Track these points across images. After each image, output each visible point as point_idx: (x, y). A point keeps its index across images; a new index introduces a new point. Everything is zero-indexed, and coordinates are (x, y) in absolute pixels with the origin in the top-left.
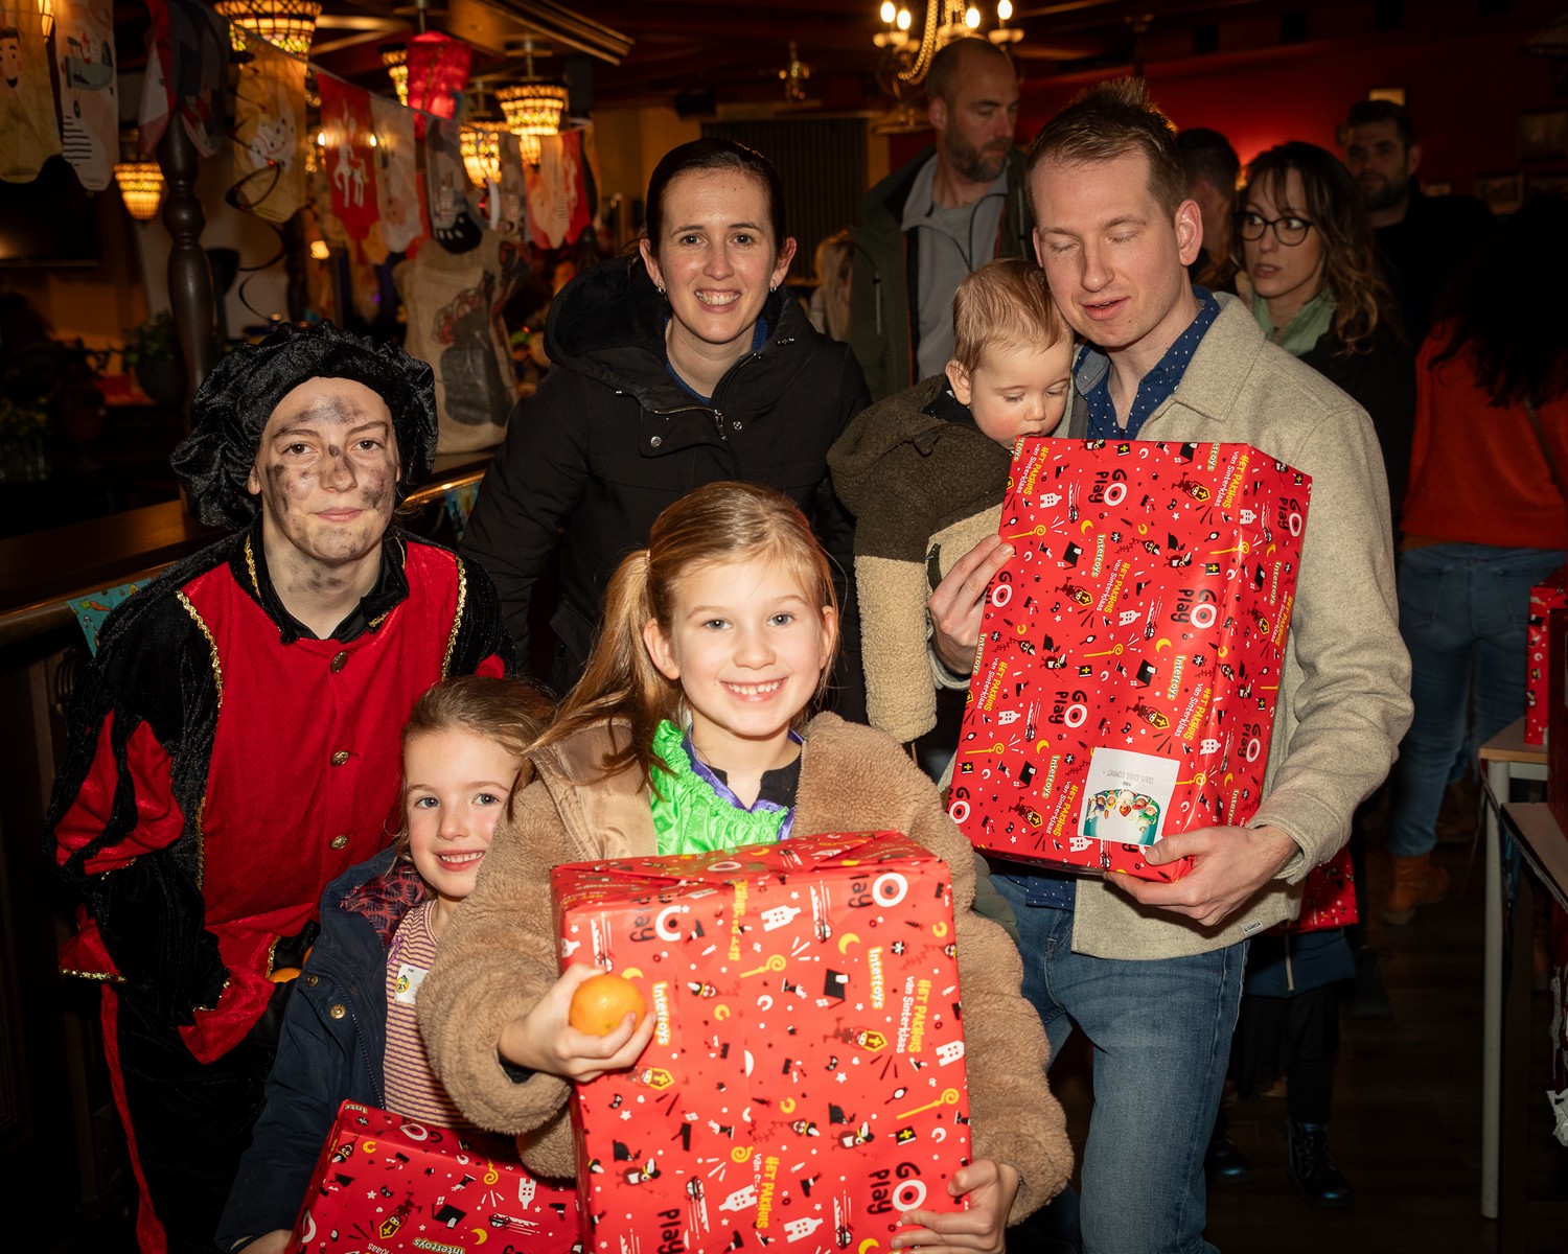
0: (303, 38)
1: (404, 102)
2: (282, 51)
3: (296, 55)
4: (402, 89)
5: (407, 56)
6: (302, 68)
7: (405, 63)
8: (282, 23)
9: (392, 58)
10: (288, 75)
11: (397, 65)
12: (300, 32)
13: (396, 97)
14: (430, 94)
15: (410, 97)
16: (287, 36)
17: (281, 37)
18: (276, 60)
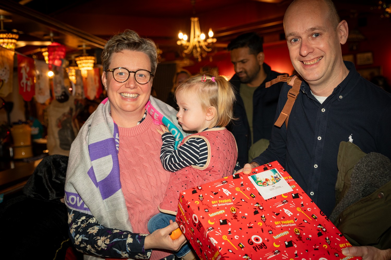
0: (12, 44)
1: (47, 62)
2: (6, 48)
3: (11, 49)
4: (46, 58)
5: (48, 49)
6: (13, 53)
7: (48, 51)
8: (6, 41)
9: (43, 50)
10: (8, 55)
11: (45, 52)
12: (11, 43)
13: (45, 61)
14: (54, 59)
15: (49, 60)
16: (7, 44)
17: (6, 44)
18: (4, 51)
